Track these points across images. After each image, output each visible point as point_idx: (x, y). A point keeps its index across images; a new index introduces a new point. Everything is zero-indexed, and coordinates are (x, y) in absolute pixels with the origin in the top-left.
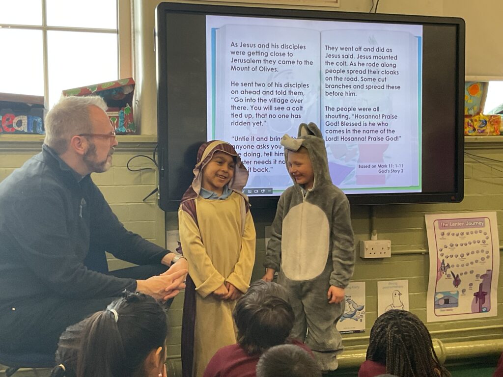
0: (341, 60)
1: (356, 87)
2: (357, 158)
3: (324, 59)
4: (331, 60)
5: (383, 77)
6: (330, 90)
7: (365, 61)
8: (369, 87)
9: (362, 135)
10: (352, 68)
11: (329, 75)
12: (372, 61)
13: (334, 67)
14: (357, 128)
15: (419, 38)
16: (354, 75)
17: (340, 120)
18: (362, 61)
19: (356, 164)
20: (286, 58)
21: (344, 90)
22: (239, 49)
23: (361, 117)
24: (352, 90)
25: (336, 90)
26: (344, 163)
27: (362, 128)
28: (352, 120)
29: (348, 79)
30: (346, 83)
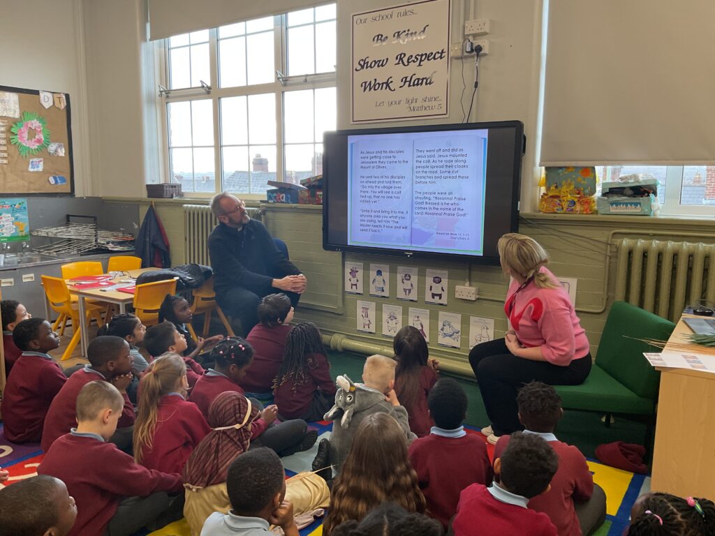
0: (427, 159)
1: (436, 177)
2: (436, 227)
3: (415, 159)
4: (419, 159)
5: (456, 170)
6: (418, 180)
7: (444, 159)
8: (445, 178)
9: (439, 211)
10: (434, 164)
11: (418, 169)
12: (448, 159)
13: (422, 164)
14: (436, 206)
15: (485, 139)
16: (435, 169)
17: (425, 201)
18: (441, 159)
19: (435, 231)
20: (392, 159)
21: (428, 180)
22: (365, 155)
23: (439, 199)
24: (434, 180)
25: (423, 180)
26: (427, 231)
27: (439, 207)
28: (433, 201)
29: (431, 172)
30: (429, 175)
